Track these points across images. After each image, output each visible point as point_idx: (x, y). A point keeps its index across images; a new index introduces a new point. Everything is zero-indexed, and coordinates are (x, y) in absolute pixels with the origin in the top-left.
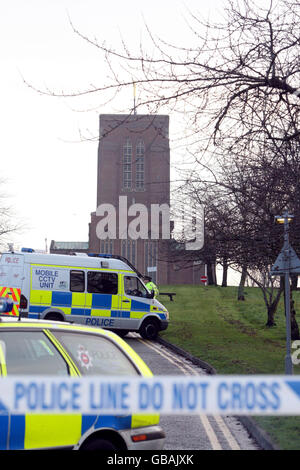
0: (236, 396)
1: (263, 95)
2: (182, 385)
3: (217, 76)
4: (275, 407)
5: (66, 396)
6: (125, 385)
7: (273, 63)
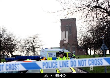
0: (92, 62)
1: (96, 10)
2: (80, 61)
3: (85, 6)
4: (102, 64)
5: (54, 65)
6: (67, 61)
7: (98, 3)
